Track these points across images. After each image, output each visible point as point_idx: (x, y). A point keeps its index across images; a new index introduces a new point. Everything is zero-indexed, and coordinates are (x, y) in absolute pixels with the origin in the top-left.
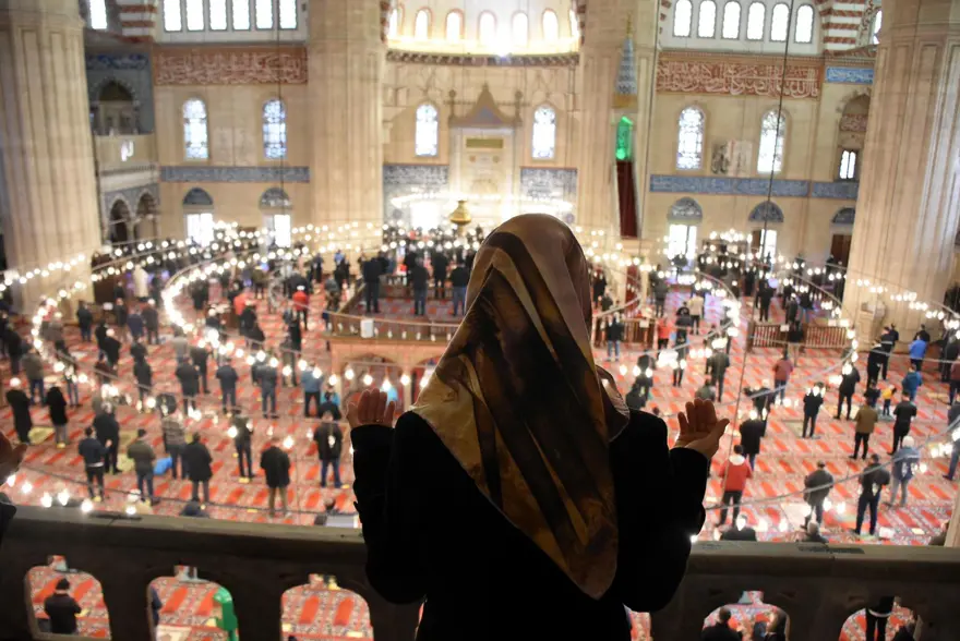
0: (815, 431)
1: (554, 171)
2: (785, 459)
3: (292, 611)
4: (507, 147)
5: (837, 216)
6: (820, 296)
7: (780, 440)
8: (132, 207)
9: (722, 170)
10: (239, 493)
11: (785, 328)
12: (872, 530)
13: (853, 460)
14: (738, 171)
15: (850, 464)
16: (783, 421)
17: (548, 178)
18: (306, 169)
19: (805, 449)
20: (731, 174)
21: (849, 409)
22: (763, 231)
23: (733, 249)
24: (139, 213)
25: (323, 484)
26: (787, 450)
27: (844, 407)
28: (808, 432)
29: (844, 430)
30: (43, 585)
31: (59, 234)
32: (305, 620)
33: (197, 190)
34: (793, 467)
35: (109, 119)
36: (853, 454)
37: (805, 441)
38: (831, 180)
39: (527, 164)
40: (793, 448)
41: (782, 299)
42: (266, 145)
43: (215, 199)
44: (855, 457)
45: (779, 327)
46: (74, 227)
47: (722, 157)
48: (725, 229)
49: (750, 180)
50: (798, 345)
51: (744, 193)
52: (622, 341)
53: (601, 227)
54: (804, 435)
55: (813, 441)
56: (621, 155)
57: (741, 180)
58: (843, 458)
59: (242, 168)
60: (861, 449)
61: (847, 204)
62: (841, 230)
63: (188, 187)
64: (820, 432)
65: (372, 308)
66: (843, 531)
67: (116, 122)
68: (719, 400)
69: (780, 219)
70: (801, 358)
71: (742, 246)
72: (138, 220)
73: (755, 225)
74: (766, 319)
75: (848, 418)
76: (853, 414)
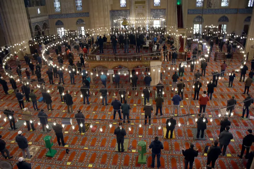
0: (233, 85)
1: (160, 10)
2: (222, 94)
3: (69, 141)
4: (147, 3)
5: (246, 19)
6: (236, 44)
7: (222, 88)
8: (41, 27)
9: (210, 7)
10: (61, 106)
11: (226, 54)
12: (247, 117)
13: (243, 94)
14: (214, 7)
15: (242, 95)
16: (223, 82)
17: (159, 12)
18: (88, 13)
19: (229, 91)
20: (212, 8)
21: (244, 78)
22: (222, 25)
23: (212, 30)
24: (43, 28)
25: (84, 103)
26: (223, 91)
27: (243, 78)
28: (230, 86)
29: (242, 85)
30: (5, 134)
31: (19, 35)
32: (73, 144)
33: (59, 21)
34: (224, 96)
35: (33, 2)
36: (244, 92)
37: (229, 88)
38: (245, 8)
39: (153, 8)
40: (225, 90)
41: (227, 45)
42: (77, 6)
43: (64, 23)
44: (244, 93)
45: (224, 54)
46: (23, 33)
47: (210, 2)
48: (210, 25)
49: (218, 9)
50: (230, 59)
51: (217, 14)
52: (177, 58)
53: (173, 25)
54: (229, 87)
55: (231, 88)
56: (178, 4)
57: (216, 9)
58: (241, 93)
59: (70, 14)
60: (247, 90)
61: (249, 15)
62: (247, 23)
63: (56, 20)
64: (234, 86)
65: (101, 52)
66: (238, 117)
67: (35, 3)
68: (204, 76)
69: (228, 21)
70: (231, 63)
71: (215, 30)
72: (43, 30)
73: (220, 23)
74: (222, 51)
75: (244, 81)
76: (245, 80)
